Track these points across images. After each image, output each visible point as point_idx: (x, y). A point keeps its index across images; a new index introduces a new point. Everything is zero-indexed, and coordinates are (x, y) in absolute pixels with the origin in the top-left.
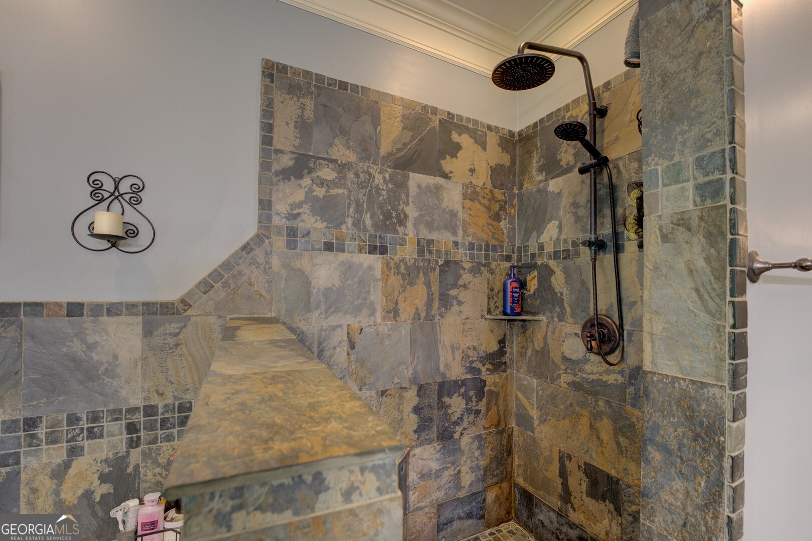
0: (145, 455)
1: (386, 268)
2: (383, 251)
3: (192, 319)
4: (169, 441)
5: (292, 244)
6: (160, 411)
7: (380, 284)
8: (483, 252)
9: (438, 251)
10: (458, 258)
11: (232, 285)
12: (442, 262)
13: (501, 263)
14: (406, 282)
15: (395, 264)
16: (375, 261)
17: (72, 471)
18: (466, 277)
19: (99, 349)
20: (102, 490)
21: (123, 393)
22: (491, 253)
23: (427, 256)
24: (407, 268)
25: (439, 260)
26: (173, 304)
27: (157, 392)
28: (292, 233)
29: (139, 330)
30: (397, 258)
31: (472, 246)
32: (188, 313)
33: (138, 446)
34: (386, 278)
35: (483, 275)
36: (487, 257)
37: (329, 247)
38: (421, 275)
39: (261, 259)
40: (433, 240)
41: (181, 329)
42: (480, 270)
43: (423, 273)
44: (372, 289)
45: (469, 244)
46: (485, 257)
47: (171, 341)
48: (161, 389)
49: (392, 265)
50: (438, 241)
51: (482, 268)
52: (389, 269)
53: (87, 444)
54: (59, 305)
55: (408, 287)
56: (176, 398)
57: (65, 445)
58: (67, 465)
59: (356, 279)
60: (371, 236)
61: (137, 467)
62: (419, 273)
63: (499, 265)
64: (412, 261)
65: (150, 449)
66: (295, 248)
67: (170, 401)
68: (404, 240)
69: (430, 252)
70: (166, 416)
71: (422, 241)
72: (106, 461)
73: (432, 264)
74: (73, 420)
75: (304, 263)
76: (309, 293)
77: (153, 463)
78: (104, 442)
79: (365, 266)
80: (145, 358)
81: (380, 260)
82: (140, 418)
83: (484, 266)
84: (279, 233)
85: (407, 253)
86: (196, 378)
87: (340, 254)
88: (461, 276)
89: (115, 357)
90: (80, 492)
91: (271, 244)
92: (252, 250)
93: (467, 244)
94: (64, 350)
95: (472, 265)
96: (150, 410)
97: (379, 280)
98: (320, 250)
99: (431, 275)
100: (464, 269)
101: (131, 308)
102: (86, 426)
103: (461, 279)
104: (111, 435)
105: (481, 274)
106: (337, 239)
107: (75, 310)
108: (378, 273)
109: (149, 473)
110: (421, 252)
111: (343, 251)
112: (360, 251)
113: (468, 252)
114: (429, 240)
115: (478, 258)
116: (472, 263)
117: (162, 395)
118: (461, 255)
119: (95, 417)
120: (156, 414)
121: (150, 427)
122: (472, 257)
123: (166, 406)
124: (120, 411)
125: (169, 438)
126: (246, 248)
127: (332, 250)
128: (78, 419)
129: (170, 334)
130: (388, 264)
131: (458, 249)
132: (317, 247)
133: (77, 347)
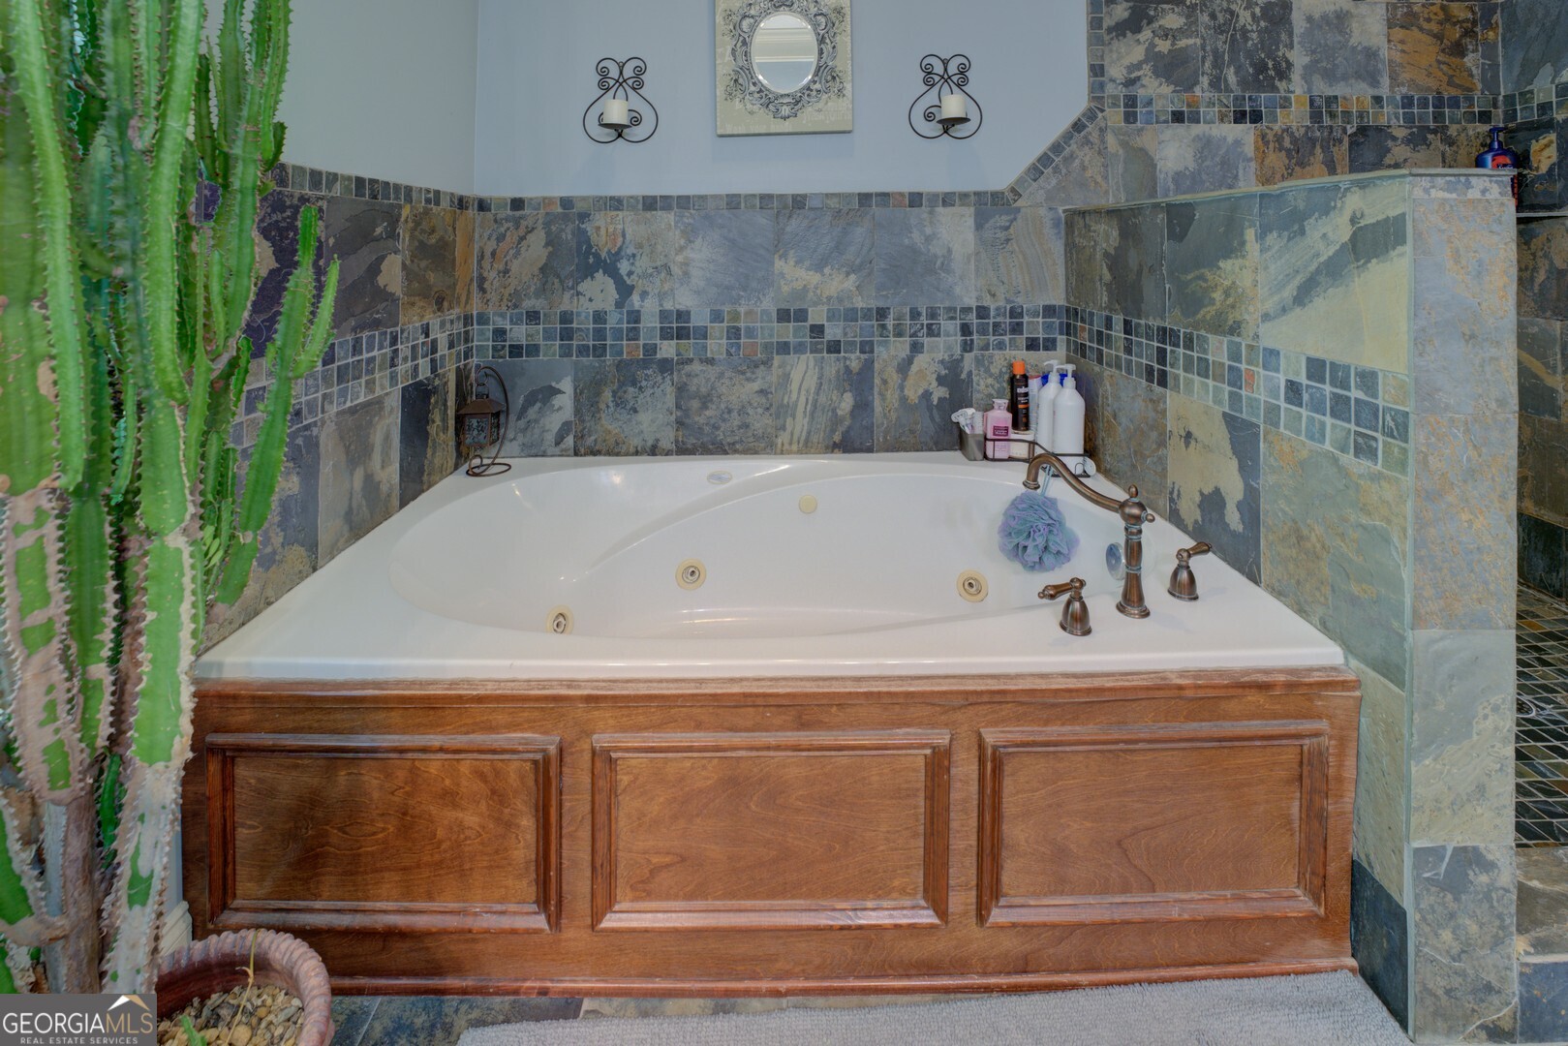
0: (979, 362)
1: (1260, 142)
2: (1256, 117)
3: (1023, 210)
4: (1001, 349)
5: (1130, 117)
6: (992, 313)
7: (1253, 165)
8: (1431, 109)
9: (1347, 114)
10: (1383, 121)
11: (1064, 171)
12: (1354, 130)
13: (1469, 126)
14: (1294, 161)
15: (1276, 135)
16: (1246, 133)
17: (914, 368)
18: (1399, 152)
19: (935, 242)
20: (940, 393)
21: (958, 290)
22: (1447, 110)
23: (1327, 121)
24: (1294, 141)
25: (1348, 127)
26: (1003, 193)
27: (989, 291)
28: (1131, 102)
29: (970, 222)
30: (1277, 127)
31: (1408, 102)
32: (1018, 204)
33: (971, 350)
34: (1261, 157)
35: (1431, 147)
36: (1438, 117)
37: (1178, 117)
38: (1318, 150)
39: (1095, 137)
40: (1336, 97)
41: (1012, 221)
42: (1425, 139)
43: (1322, 147)
44: (1241, 172)
45: (1403, 98)
46: (1435, 118)
47: (1002, 235)
48: (993, 289)
49: (1270, 137)
50: (1345, 98)
51: (1429, 136)
52: (1266, 143)
53: (926, 340)
54: (902, 194)
55: (1297, 168)
56: (1008, 301)
57: (908, 339)
58: (910, 361)
59: (1218, 159)
60: (1236, 98)
61: (970, 374)
62: (1314, 147)
63: (1465, 129)
64: (1302, 131)
65: (983, 355)
66: (1135, 121)
67: (1002, 303)
68: (1287, 100)
69: (1332, 115)
70: (998, 320)
71: (1317, 99)
72: (942, 362)
73: (1337, 134)
74: (915, 314)
75: (1146, 141)
76: (1154, 179)
77: (985, 372)
78: (940, 341)
79: (1230, 140)
80: (977, 254)
81: (1252, 131)
82: (973, 319)
83: (1435, 132)
84: (1115, 105)
85: (1295, 118)
86: (1027, 279)
87: (1193, 125)
88: (1389, 150)
89: (950, 251)
90: (921, 391)
91: (1104, 118)
92: (1085, 127)
93: (1398, 98)
94: (906, 241)
95: (1409, 131)
96: (982, 312)
97: (1250, 160)
98: (1166, 122)
99: (1335, 150)
100: (1394, 139)
101: (964, 196)
102: (925, 322)
103: (1389, 156)
104: (948, 335)
105: (1428, 146)
106: (1189, 106)
107: (915, 199)
108: (1249, 150)
109: (982, 383)
110: (1316, 116)
111: (1198, 122)
112: (1222, 120)
113: (1401, 111)
114: (1330, 97)
115: (1420, 119)
116: (1411, 128)
117: (994, 295)
118: (1389, 116)
119: (933, 314)
120: (988, 317)
121: (983, 331)
122: (1409, 119)
123: (998, 309)
124: (955, 309)
125: (1001, 346)
126: (1078, 126)
127: (1183, 121)
128: (919, 314)
129: (1001, 227)
130: (1263, 136)
131: (1382, 107)
132: (1163, 118)
133: (917, 237)
